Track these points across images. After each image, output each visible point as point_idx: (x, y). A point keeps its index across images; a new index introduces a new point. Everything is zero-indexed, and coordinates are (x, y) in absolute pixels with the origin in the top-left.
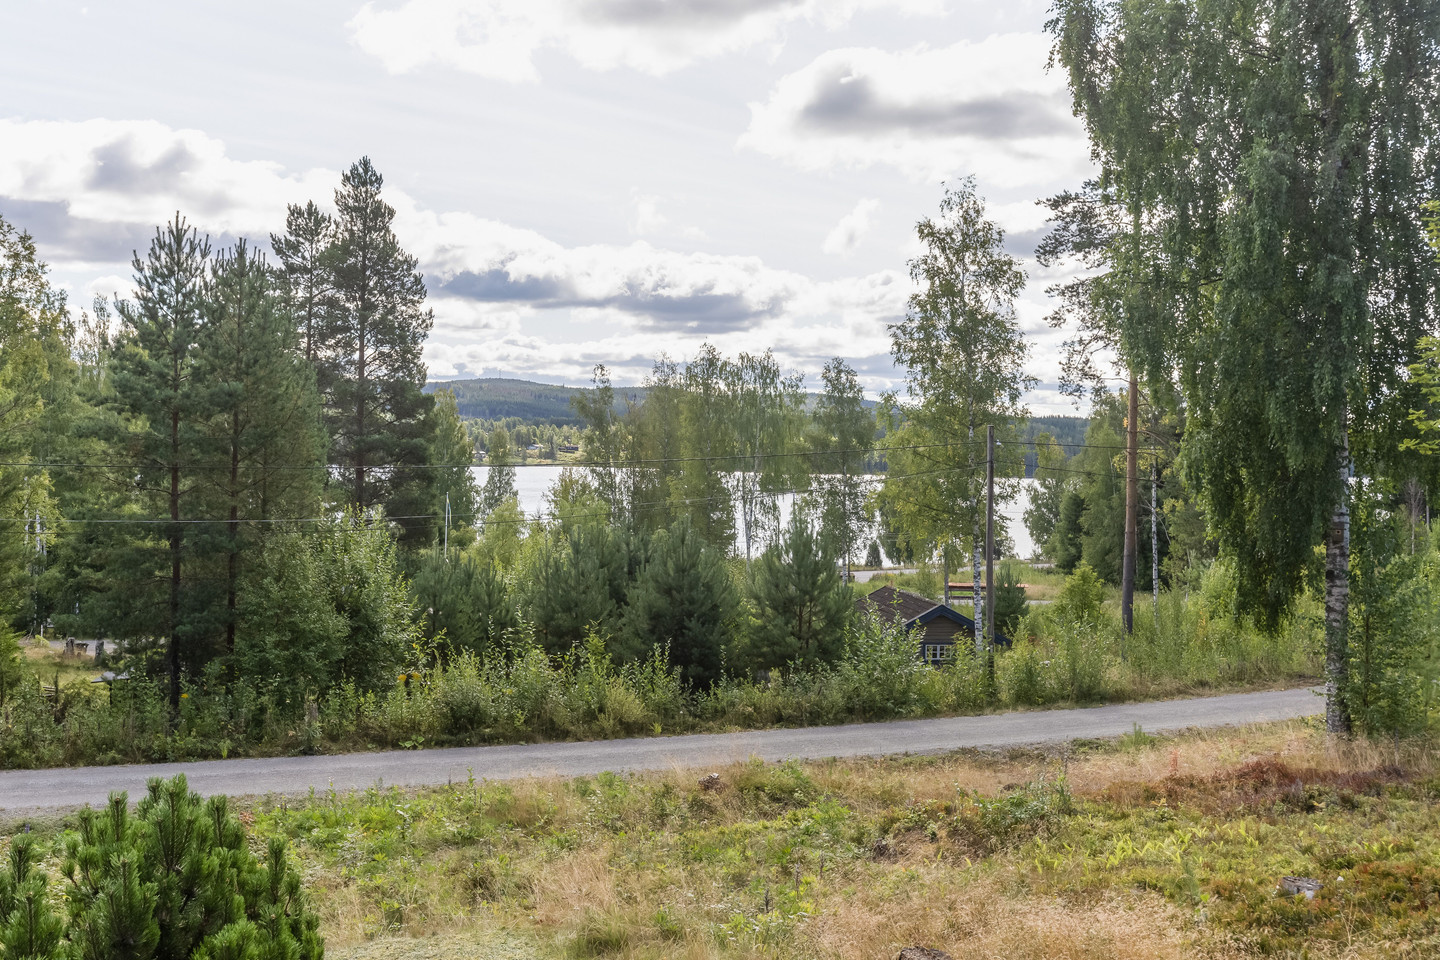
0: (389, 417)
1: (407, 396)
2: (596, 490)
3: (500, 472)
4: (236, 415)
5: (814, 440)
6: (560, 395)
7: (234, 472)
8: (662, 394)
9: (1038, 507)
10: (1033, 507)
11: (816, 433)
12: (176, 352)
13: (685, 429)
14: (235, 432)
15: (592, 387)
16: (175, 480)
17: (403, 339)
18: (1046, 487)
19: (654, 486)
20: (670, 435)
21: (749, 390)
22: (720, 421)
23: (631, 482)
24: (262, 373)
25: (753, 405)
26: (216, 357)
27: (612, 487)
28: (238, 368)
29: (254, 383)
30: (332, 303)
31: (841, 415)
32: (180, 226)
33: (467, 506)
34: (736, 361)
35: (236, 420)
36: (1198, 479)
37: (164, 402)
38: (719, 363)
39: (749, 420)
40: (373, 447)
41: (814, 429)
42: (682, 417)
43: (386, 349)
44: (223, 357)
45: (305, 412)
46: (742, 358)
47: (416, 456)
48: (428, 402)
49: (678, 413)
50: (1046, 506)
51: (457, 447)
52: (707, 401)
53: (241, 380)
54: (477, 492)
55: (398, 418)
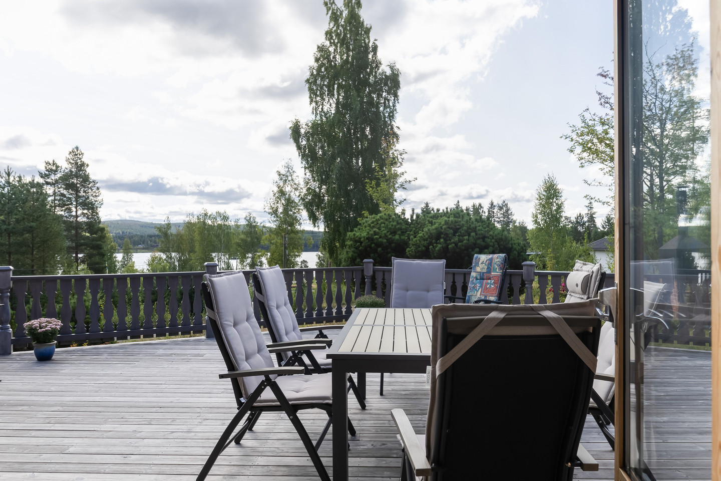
0: (88, 234)
1: (94, 226)
2: (165, 260)
3: (127, 255)
4: (33, 234)
5: (242, 240)
6: (151, 226)
7: (32, 254)
8: (189, 225)
9: (320, 261)
10: (319, 261)
11: (243, 238)
12: (9, 213)
13: (197, 237)
14: (33, 240)
15: (164, 223)
16: (10, 257)
17: (93, 209)
18: (323, 254)
19: (186, 257)
20: (192, 240)
21: (219, 224)
22: (209, 234)
23: (178, 256)
24: (42, 220)
25: (221, 229)
26: (25, 215)
27: (171, 258)
28: (33, 219)
29: (40, 223)
30: (63, 195)
31: (251, 232)
32: (9, 170)
33: (114, 268)
34: (214, 213)
35: (33, 236)
36: (325, 247)
37: (5, 230)
38: (209, 215)
39: (219, 234)
40: (82, 245)
41: (242, 236)
42: (196, 233)
43: (85, 211)
44: (28, 215)
45: (59, 233)
46: (217, 213)
47: (98, 247)
48: (103, 229)
49: (195, 232)
50: (323, 260)
51: (109, 246)
52: (204, 228)
53: (35, 222)
54: (118, 262)
55: (91, 235)
